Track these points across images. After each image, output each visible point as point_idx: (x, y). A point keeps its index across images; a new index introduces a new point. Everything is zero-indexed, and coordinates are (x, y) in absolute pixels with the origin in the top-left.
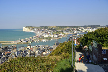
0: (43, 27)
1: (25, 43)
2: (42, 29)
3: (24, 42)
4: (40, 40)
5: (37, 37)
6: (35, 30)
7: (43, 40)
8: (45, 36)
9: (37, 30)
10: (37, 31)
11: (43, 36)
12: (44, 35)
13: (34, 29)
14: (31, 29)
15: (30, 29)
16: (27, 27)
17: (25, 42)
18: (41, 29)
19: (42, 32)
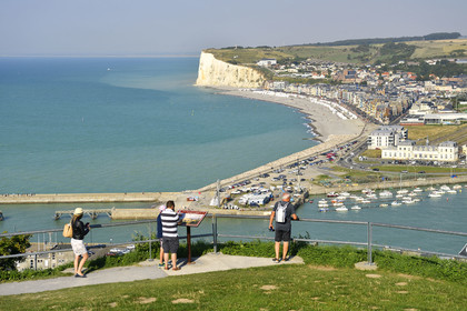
0: (364, 45)
1: (253, 212)
2: (363, 75)
3: (246, 205)
4: (356, 187)
5: (329, 155)
6: (297, 81)
7: (378, 190)
8: (387, 154)
9: (312, 82)
10: (314, 91)
11: (373, 146)
12: (384, 139)
13: (294, 70)
14: (261, 70)
15: (256, 75)
16: (234, 55)
17: (254, 205)
18: (352, 74)
19: (361, 106)
